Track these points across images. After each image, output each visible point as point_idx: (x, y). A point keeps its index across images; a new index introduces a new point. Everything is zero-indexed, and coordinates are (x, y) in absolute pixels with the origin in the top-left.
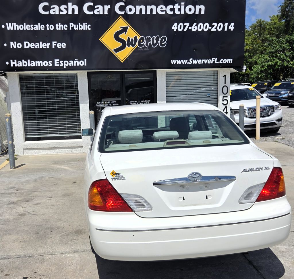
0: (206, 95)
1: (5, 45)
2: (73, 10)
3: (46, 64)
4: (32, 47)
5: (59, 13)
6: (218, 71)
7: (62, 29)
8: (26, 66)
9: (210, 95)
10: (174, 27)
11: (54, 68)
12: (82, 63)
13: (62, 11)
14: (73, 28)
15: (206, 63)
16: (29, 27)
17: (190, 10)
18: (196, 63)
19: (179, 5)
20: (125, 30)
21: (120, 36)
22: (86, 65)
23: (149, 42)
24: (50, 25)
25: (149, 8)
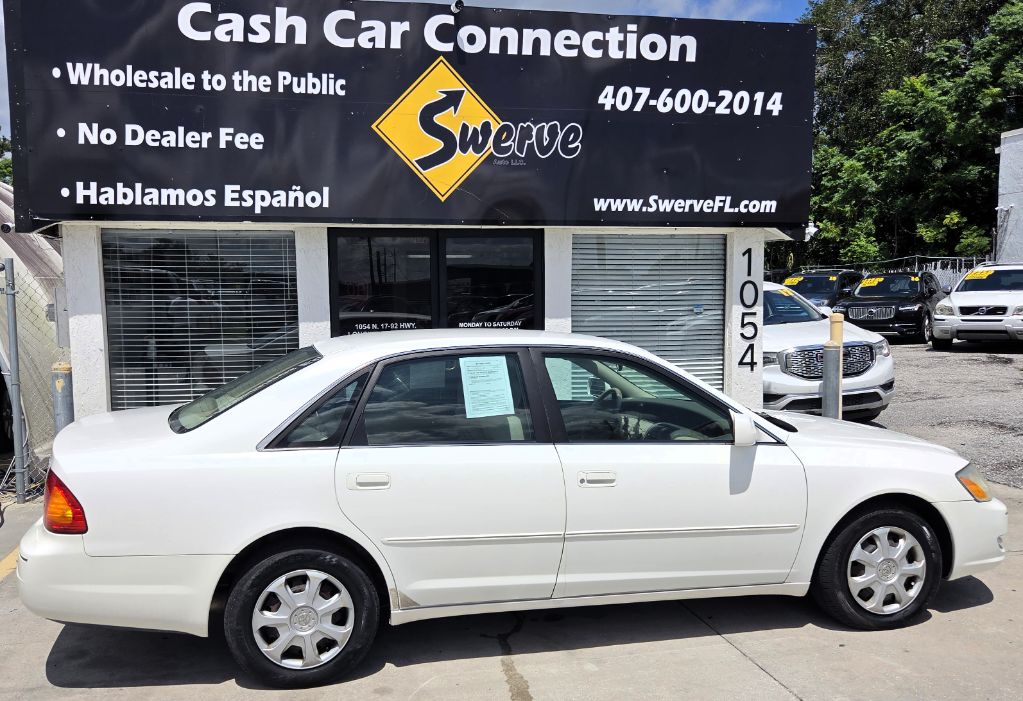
0: (690, 308)
1: (61, 133)
2: (291, 31)
3: (195, 198)
4: (151, 143)
5: (246, 37)
7: (254, 89)
8: (128, 202)
9: (702, 309)
10: (606, 97)
12: (313, 199)
13: (255, 33)
14: (288, 88)
15: (697, 209)
17: (654, 47)
18: (668, 210)
19: (620, 32)
20: (453, 99)
21: (439, 119)
22: (326, 204)
23: (527, 142)
24: (212, 74)
25: (529, 35)
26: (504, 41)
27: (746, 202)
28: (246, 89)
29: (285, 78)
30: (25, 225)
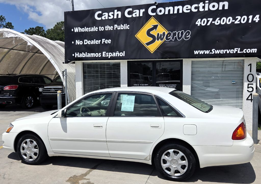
0: (231, 82)
1: (73, 42)
2: (118, 15)
3: (97, 55)
4: (89, 44)
5: (108, 18)
6: (243, 60)
7: (109, 30)
8: (84, 57)
9: (235, 82)
10: (198, 22)
11: (102, 58)
12: (121, 54)
13: (110, 17)
14: (117, 28)
15: (228, 52)
16: (88, 29)
17: (214, 6)
18: (218, 53)
19: (203, 3)
20: (155, 27)
21: (151, 33)
22: (124, 56)
23: (175, 36)
24: (101, 27)
25: (176, 8)
26: (169, 11)
27: (246, 50)
29: (116, 26)
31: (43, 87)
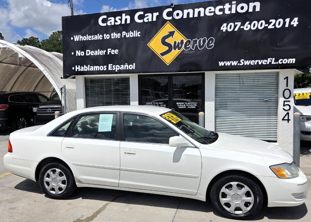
0: (263, 99)
1: (73, 53)
2: (126, 20)
3: (102, 68)
4: (92, 55)
6: (278, 73)
7: (116, 37)
8: (86, 70)
9: (268, 99)
10: (224, 27)
11: (107, 72)
12: (131, 67)
13: (117, 22)
14: (125, 36)
15: (260, 63)
16: (91, 37)
17: (242, 8)
18: (248, 64)
19: (229, 5)
20: (171, 34)
21: (167, 41)
22: (134, 68)
23: (195, 45)
24: (106, 34)
25: (197, 10)
26: (188, 14)
27: (282, 60)
28: (114, 38)
29: (124, 33)
30: (65, 77)
31: (38, 107)
